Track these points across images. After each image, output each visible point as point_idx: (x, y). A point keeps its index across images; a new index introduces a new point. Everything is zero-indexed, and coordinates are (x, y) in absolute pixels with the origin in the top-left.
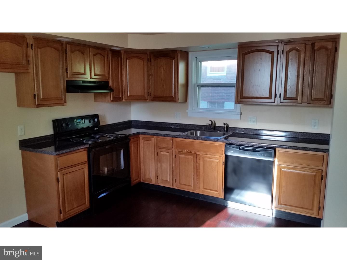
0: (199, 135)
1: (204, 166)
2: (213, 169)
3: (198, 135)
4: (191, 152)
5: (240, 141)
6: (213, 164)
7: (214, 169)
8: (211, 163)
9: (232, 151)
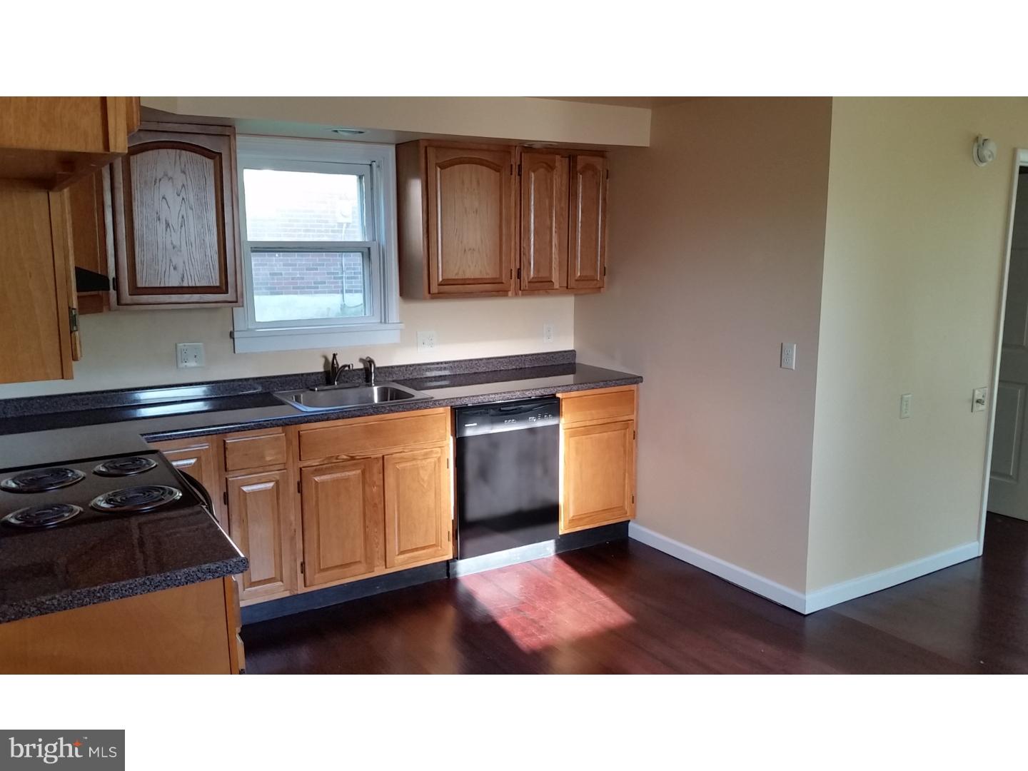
0: (376, 400)
1: (398, 486)
2: (423, 486)
3: (373, 401)
4: (353, 458)
5: (489, 395)
6: (421, 472)
7: (425, 486)
8: (419, 473)
9: (475, 424)
